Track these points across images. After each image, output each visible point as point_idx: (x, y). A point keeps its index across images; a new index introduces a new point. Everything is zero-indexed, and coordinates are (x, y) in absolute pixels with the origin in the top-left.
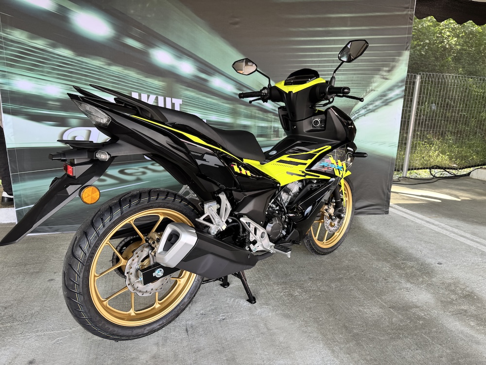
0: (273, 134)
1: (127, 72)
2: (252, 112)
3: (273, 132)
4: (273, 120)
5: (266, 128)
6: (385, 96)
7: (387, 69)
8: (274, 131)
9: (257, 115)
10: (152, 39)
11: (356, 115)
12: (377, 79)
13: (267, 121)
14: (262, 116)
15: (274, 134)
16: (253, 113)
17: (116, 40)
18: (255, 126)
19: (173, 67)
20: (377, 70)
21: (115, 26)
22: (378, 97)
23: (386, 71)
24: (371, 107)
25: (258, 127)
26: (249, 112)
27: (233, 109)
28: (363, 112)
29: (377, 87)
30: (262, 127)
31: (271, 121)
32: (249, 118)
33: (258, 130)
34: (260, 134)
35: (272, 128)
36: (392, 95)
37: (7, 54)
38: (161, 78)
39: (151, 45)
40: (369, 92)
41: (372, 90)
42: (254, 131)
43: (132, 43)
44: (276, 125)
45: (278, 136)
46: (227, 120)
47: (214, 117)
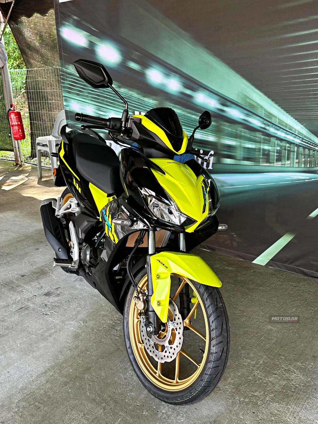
0: (262, 158)
2: (236, 130)
3: (262, 155)
4: (262, 140)
5: (254, 149)
8: (264, 155)
9: (243, 134)
13: (255, 141)
15: (264, 158)
16: (238, 132)
17: (123, 64)
18: (241, 147)
19: (163, 85)
21: (122, 52)
25: (244, 148)
26: (234, 131)
27: (217, 127)
30: (249, 148)
31: (260, 142)
32: (233, 137)
33: (244, 152)
34: (246, 156)
35: (261, 151)
37: (67, 84)
38: (154, 97)
39: (147, 66)
42: (239, 154)
43: (133, 65)
44: (266, 147)
45: (268, 161)
46: (211, 139)
47: (198, 136)
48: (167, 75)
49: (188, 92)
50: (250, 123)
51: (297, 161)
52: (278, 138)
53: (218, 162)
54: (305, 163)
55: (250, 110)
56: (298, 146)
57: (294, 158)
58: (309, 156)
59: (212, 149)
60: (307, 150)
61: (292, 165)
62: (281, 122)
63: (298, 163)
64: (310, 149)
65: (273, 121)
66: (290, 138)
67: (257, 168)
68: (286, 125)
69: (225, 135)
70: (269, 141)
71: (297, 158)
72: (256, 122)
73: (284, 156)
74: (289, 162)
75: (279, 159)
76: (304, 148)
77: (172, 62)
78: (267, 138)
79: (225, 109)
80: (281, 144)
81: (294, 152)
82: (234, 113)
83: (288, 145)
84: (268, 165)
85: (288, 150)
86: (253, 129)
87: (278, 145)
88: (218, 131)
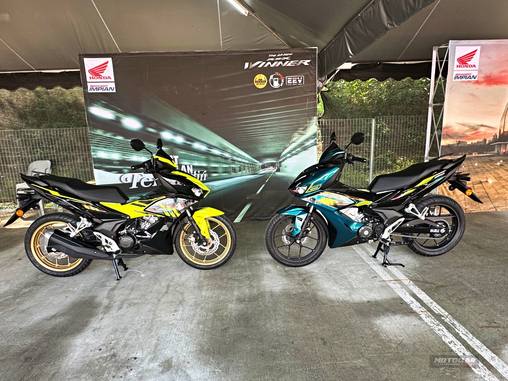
0: (232, 171)
1: (149, 144)
4: (231, 163)
5: (228, 167)
6: (303, 145)
7: (302, 129)
8: (233, 169)
10: (161, 127)
11: (284, 157)
12: (296, 135)
14: (223, 161)
16: (219, 160)
17: (143, 129)
18: (221, 167)
19: (173, 140)
20: (295, 130)
21: (142, 123)
22: (298, 145)
23: (301, 130)
24: (294, 152)
25: (223, 167)
26: (217, 160)
27: (207, 159)
28: (289, 155)
29: (297, 140)
30: (225, 167)
32: (217, 163)
33: (223, 169)
34: (224, 171)
35: (231, 168)
36: (307, 144)
37: (95, 141)
38: (167, 146)
39: (161, 130)
40: (291, 143)
41: (293, 142)
42: (220, 170)
43: (151, 130)
44: (233, 166)
45: (235, 172)
46: (204, 165)
47: (196, 164)
48: (175, 135)
49: (189, 143)
50: (224, 155)
52: (238, 161)
53: (209, 176)
54: (252, 171)
55: (224, 149)
56: (248, 164)
57: (246, 169)
59: (205, 170)
60: (252, 166)
61: (246, 172)
62: (239, 154)
63: (249, 171)
64: (253, 165)
65: (235, 154)
66: (244, 161)
67: (230, 176)
68: (241, 155)
69: (212, 162)
70: (235, 163)
71: (248, 169)
72: (227, 155)
73: (242, 169)
75: (240, 171)
76: (250, 164)
77: (178, 128)
78: (233, 162)
79: (211, 150)
81: (246, 166)
82: (216, 152)
83: (243, 164)
84: (235, 174)
85: (244, 166)
86: (226, 158)
87: (239, 164)
88: (207, 161)
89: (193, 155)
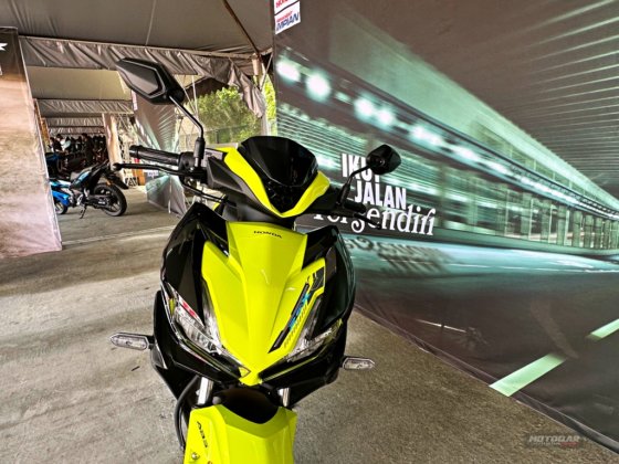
0: (508, 226)
1: (338, 131)
2: (468, 180)
4: (508, 197)
5: (495, 211)
8: (511, 220)
9: (478, 186)
10: (356, 87)
13: (497, 198)
14: (486, 189)
15: (512, 226)
16: (470, 182)
17: (332, 97)
18: (475, 205)
19: (373, 118)
21: (331, 83)
25: (480, 207)
27: (439, 175)
30: (486, 208)
31: (505, 200)
32: (463, 190)
33: (479, 213)
34: (482, 220)
35: (507, 214)
38: (363, 135)
42: (472, 216)
43: (342, 97)
44: (515, 208)
45: (518, 231)
46: (432, 191)
47: (415, 186)
48: (378, 105)
49: (403, 125)
50: (489, 168)
51: (571, 235)
52: (535, 195)
53: (440, 226)
55: (490, 148)
57: (564, 230)
58: (594, 228)
59: (434, 206)
61: (560, 242)
62: (541, 167)
63: (572, 238)
66: (558, 195)
67: (498, 240)
68: (550, 173)
69: (451, 187)
70: (521, 199)
71: (570, 230)
72: (499, 168)
73: (547, 226)
74: (555, 236)
75: (537, 230)
76: (585, 214)
77: (384, 87)
78: (516, 193)
79: (452, 147)
80: (541, 204)
81: (564, 219)
82: (465, 154)
83: (553, 207)
84: (518, 237)
85: (554, 216)
86: (493, 179)
87: (536, 206)
88: (441, 181)
89: (409, 159)
